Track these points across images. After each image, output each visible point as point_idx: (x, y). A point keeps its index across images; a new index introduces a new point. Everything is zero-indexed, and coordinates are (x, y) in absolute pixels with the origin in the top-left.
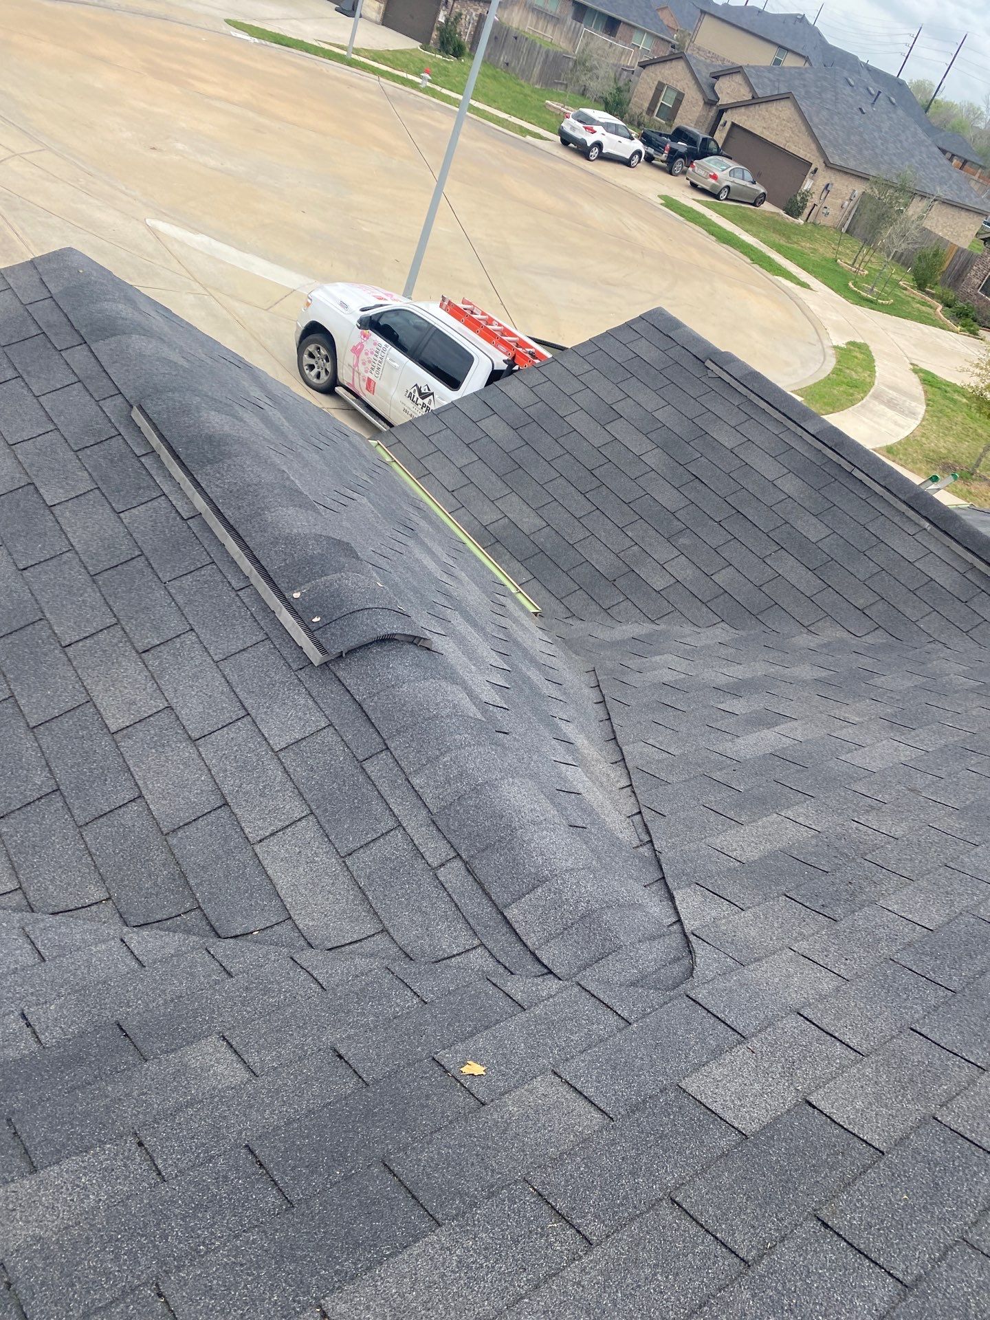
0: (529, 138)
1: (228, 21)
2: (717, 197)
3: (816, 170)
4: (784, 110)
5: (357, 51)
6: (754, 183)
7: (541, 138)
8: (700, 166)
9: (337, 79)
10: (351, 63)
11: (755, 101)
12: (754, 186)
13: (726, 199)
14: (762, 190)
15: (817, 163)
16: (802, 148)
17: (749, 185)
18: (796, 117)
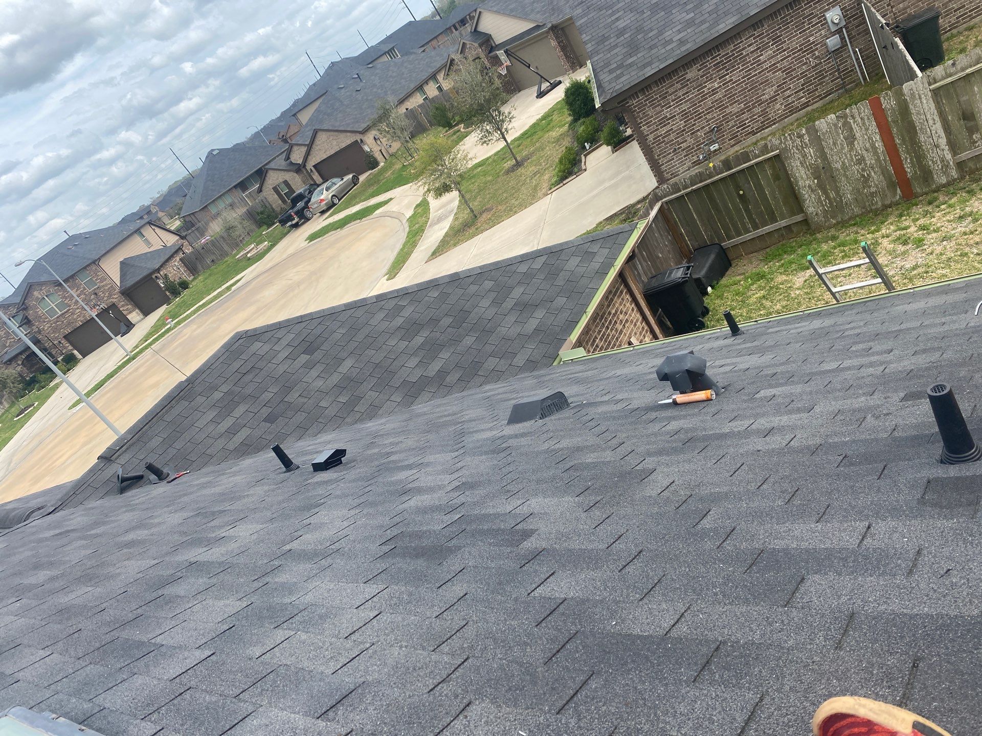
0: (233, 288)
1: (70, 409)
2: (334, 205)
3: (361, 140)
4: (322, 137)
5: (137, 347)
6: (342, 179)
7: (238, 281)
8: (314, 203)
9: (130, 374)
10: (133, 358)
11: (310, 147)
12: (345, 180)
13: (339, 200)
14: (350, 176)
15: (358, 137)
16: (346, 140)
17: (341, 183)
18: (329, 133)
